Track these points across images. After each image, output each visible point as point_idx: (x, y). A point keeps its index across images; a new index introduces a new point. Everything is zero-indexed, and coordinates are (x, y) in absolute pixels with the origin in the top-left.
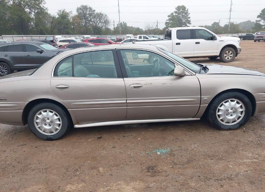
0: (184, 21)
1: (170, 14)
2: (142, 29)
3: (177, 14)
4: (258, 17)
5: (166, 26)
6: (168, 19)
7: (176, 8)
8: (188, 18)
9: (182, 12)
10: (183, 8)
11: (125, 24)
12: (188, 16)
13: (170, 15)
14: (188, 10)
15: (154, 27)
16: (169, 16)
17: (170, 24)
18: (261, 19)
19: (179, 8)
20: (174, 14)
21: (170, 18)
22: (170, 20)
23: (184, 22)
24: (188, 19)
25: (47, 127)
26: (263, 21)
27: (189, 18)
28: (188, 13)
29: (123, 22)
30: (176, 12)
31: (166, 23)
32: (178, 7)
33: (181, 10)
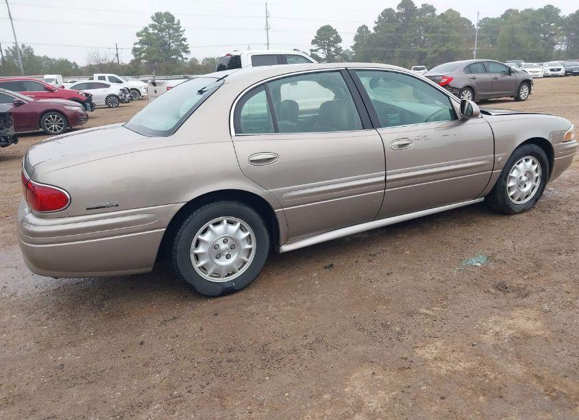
0: (173, 46)
1: (140, 29)
2: (75, 63)
3: (156, 31)
4: (314, 42)
5: (136, 55)
6: (138, 41)
7: (152, 17)
8: (182, 40)
9: (168, 27)
10: (170, 18)
11: (29, 51)
12: (181, 36)
13: (142, 32)
14: (179, 23)
15: (111, 58)
16: (138, 35)
17: (143, 52)
18: (318, 48)
19: (158, 17)
20: (151, 30)
21: (141, 38)
22: (141, 42)
23: (176, 50)
24: (183, 42)
25: (223, 262)
26: (321, 51)
27: (185, 40)
28: (181, 30)
29: (23, 46)
30: (153, 26)
31: (135, 50)
32: (156, 14)
33: (165, 22)
